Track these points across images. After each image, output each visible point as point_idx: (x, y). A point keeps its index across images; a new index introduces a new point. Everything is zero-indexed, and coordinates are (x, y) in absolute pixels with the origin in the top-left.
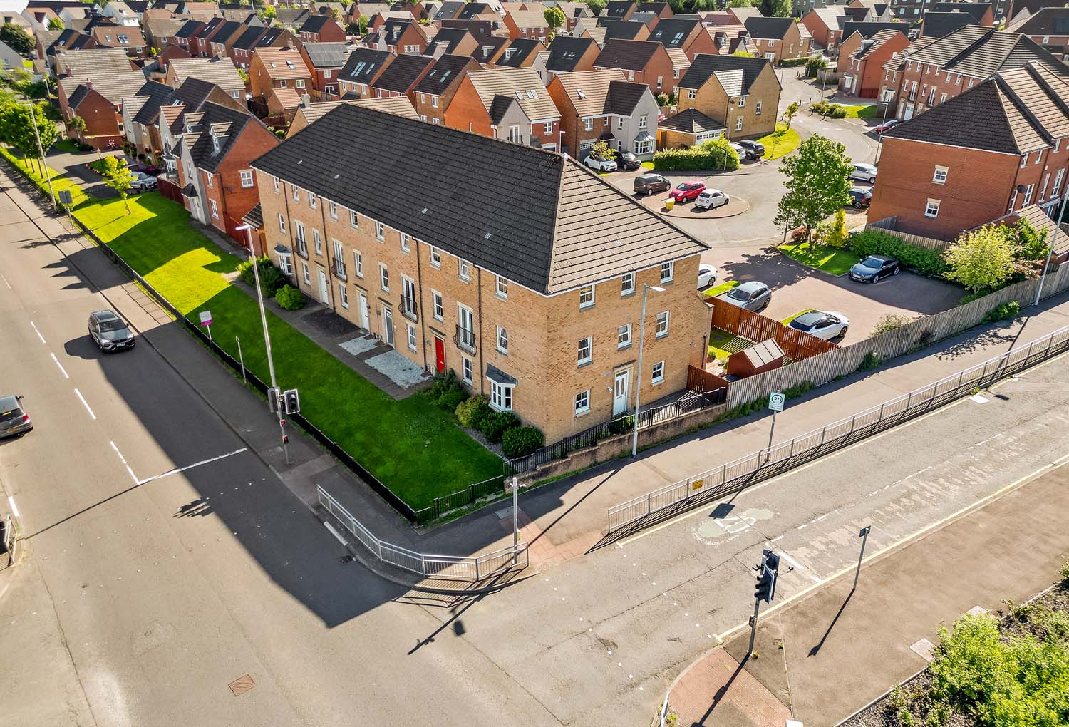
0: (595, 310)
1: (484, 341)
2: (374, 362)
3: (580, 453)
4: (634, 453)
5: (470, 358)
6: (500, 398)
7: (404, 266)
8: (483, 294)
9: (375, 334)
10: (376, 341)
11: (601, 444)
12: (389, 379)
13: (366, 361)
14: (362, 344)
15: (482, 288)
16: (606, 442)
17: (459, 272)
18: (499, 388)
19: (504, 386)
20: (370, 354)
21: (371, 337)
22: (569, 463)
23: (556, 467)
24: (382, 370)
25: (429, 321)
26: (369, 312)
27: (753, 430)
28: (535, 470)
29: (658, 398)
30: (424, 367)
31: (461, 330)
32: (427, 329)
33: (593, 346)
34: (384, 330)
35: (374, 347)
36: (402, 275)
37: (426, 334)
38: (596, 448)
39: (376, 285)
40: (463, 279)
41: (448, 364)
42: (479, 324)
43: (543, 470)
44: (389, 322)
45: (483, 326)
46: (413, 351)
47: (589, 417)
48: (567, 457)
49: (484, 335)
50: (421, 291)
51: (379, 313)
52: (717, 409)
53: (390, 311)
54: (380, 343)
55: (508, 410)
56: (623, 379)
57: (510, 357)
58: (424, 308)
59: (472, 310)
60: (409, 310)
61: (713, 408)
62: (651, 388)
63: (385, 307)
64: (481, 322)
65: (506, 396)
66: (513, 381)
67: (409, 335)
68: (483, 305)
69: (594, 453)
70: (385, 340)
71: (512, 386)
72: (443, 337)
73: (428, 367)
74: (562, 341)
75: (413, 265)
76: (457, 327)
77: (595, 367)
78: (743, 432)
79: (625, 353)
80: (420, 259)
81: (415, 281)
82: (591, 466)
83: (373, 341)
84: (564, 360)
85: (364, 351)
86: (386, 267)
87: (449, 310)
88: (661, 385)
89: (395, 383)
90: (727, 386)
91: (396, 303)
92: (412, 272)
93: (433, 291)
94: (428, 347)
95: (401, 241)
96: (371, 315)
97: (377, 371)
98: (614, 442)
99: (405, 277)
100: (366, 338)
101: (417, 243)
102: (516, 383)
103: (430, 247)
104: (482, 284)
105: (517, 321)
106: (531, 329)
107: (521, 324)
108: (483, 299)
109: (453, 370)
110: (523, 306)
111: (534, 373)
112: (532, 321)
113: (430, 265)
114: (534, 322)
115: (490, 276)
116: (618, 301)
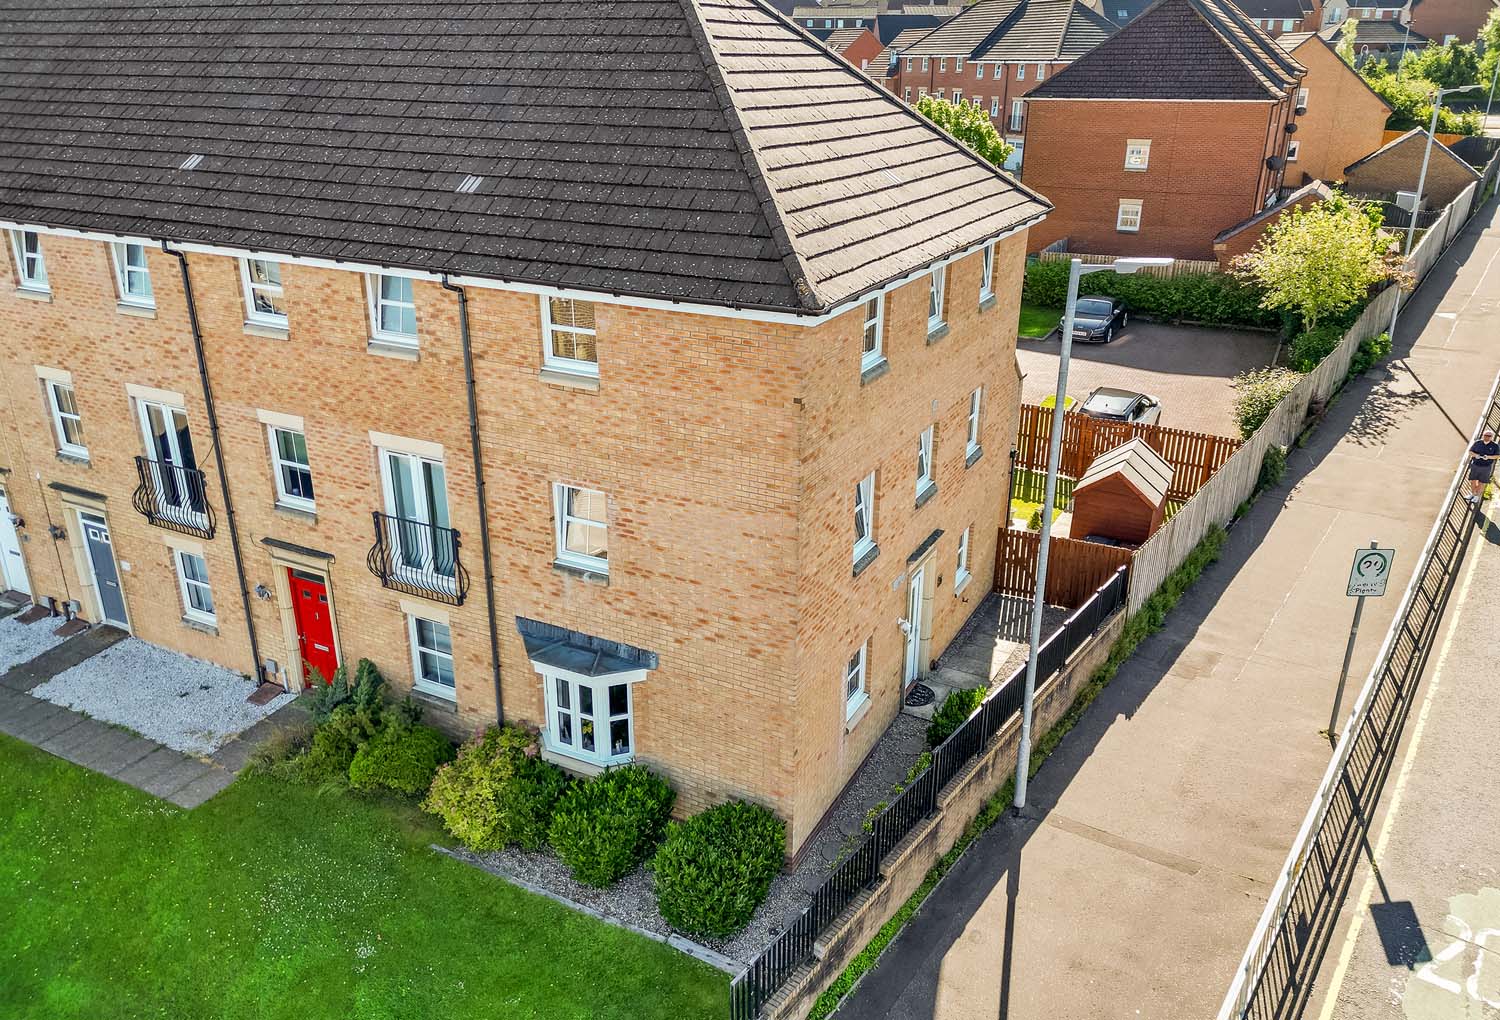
1: (497, 547)
2: (65, 690)
5: (439, 615)
6: (587, 725)
7: (136, 358)
8: (484, 383)
9: (52, 601)
10: (61, 621)
11: (947, 801)
12: (136, 735)
13: (39, 692)
14: (14, 640)
15: (478, 363)
16: (958, 789)
17: (368, 327)
18: (586, 693)
19: (601, 686)
20: (46, 666)
21: (39, 613)
22: (888, 891)
23: (861, 924)
24: (103, 709)
25: (255, 520)
26: (24, 539)
28: (811, 960)
30: (252, 671)
31: (393, 527)
32: (252, 550)
34: (83, 582)
35: (59, 640)
36: (132, 389)
37: (247, 564)
38: (940, 816)
39: (37, 445)
40: (389, 349)
41: (349, 648)
42: (473, 492)
43: (832, 952)
44: (102, 558)
45: (491, 495)
46: (203, 629)
47: (868, 722)
48: (882, 878)
49: (496, 525)
50: (215, 428)
51: (59, 534)
52: (1115, 625)
53: (101, 520)
54: (75, 624)
55: (623, 759)
57: (620, 581)
58: (233, 483)
59: (435, 451)
60: (174, 500)
61: (1110, 626)
63: (79, 510)
64: (481, 483)
65: (613, 712)
66: (642, 661)
67: (183, 581)
68: (488, 422)
69: (934, 834)
70: (94, 611)
71: (630, 678)
72: (322, 563)
73: (270, 670)
75: (174, 348)
76: (378, 518)
77: (881, 563)
79: (924, 513)
80: (201, 319)
81: (189, 399)
82: (929, 880)
83: (49, 623)
84: (830, 555)
85: (25, 658)
86: (64, 379)
87: (337, 470)
89: (163, 746)
90: (1129, 562)
91: (121, 488)
92: (171, 373)
93: (264, 415)
94: (261, 607)
95: (114, 277)
96: (34, 545)
97: (85, 717)
99: (145, 395)
100: (25, 619)
101: (184, 265)
102: (647, 666)
103: (237, 268)
104: (477, 347)
105: (651, 448)
106: (720, 467)
107: (669, 457)
108: (486, 402)
109: (372, 665)
110: (675, 388)
111: (734, 619)
112: (721, 437)
113: (247, 331)
114: (733, 437)
115: (518, 305)
116: (921, 354)
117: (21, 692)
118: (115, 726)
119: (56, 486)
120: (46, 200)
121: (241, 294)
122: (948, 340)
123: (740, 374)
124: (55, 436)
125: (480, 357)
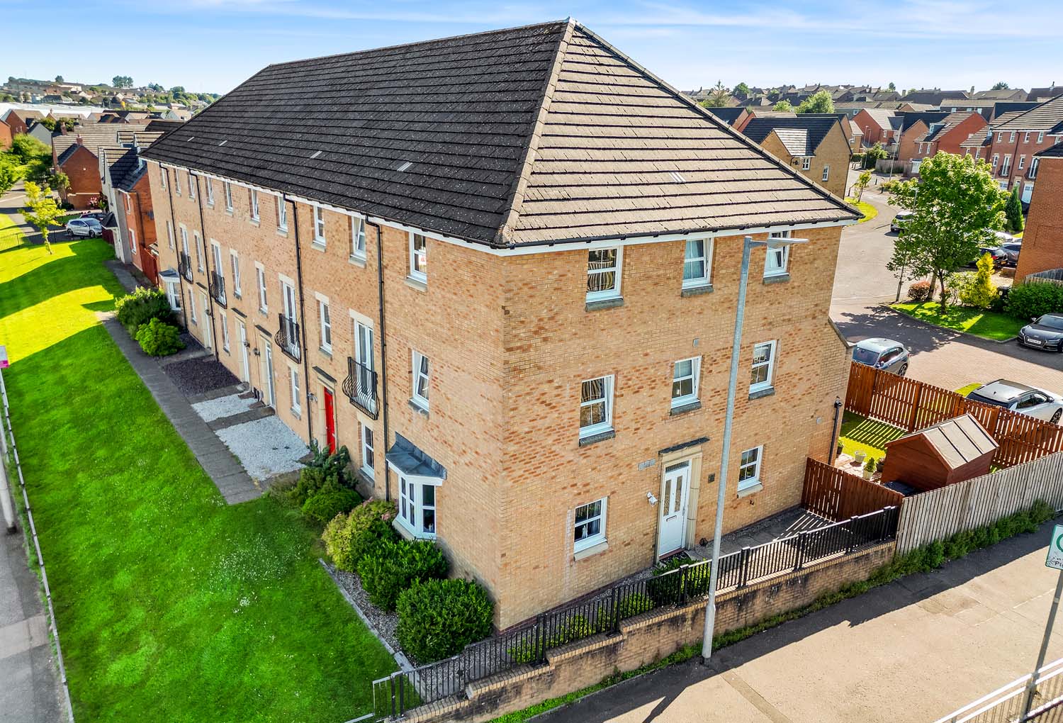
0: (621, 312)
1: (390, 387)
2: (229, 435)
3: (578, 652)
4: (707, 652)
5: (370, 424)
6: (412, 508)
7: (282, 259)
8: (385, 284)
9: (255, 391)
10: (255, 401)
11: (628, 629)
12: (240, 463)
13: (219, 432)
14: (229, 406)
15: (386, 271)
16: (643, 625)
17: (351, 248)
18: (411, 486)
19: (419, 481)
20: (230, 421)
21: (249, 395)
22: (552, 676)
23: (518, 689)
24: (236, 447)
25: (312, 355)
26: (248, 354)
27: (965, 604)
28: (462, 696)
29: (748, 521)
30: (308, 444)
31: (358, 368)
32: (311, 371)
33: (615, 396)
34: (265, 382)
35: (247, 410)
36: (283, 277)
38: (618, 639)
40: (357, 261)
41: (340, 438)
42: (381, 351)
43: (482, 698)
44: (271, 367)
45: (389, 353)
46: (295, 415)
47: (605, 558)
48: (547, 663)
49: (390, 372)
51: (258, 352)
52: (879, 553)
54: (259, 404)
55: (428, 535)
56: (680, 480)
57: (432, 416)
58: (307, 332)
59: (372, 324)
60: (292, 340)
61: (871, 551)
62: (736, 502)
63: (264, 341)
64: (384, 346)
65: (425, 503)
66: (438, 471)
67: (293, 387)
68: (388, 306)
69: (612, 650)
70: (267, 397)
71: (435, 481)
72: (333, 385)
73: (315, 442)
74: (542, 376)
75: (292, 254)
76: (353, 362)
77: (620, 445)
78: (939, 609)
79: (684, 421)
80: (300, 238)
81: (296, 285)
82: (603, 683)
83: (249, 401)
84: (547, 422)
85: (226, 415)
86: (263, 269)
87: (339, 330)
88: (753, 495)
90: (899, 504)
91: (275, 330)
93: (319, 296)
94: (314, 407)
95: (277, 215)
96: (251, 358)
98: (659, 624)
99: (284, 281)
100: (241, 397)
101: (295, 208)
102: (441, 476)
103: (312, 211)
104: (385, 262)
105: (445, 332)
106: (472, 348)
107: (452, 339)
108: (388, 296)
109: (347, 449)
110: (455, 294)
111: (477, 453)
112: (472, 328)
113: (313, 247)
114: (477, 329)
115: (399, 236)
116: (674, 302)
117: (212, 430)
118: (235, 457)
119: (259, 327)
120: (262, 173)
121: (313, 225)
122: (714, 297)
123: (480, 286)
124: (260, 300)
125: (386, 268)
